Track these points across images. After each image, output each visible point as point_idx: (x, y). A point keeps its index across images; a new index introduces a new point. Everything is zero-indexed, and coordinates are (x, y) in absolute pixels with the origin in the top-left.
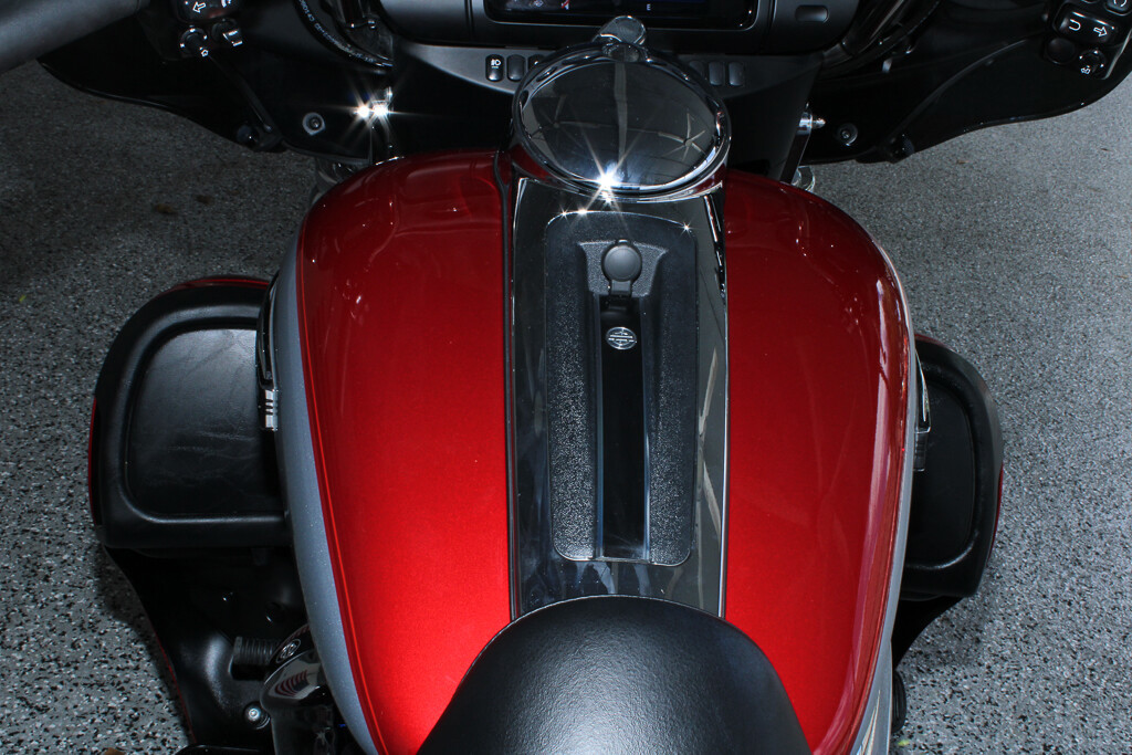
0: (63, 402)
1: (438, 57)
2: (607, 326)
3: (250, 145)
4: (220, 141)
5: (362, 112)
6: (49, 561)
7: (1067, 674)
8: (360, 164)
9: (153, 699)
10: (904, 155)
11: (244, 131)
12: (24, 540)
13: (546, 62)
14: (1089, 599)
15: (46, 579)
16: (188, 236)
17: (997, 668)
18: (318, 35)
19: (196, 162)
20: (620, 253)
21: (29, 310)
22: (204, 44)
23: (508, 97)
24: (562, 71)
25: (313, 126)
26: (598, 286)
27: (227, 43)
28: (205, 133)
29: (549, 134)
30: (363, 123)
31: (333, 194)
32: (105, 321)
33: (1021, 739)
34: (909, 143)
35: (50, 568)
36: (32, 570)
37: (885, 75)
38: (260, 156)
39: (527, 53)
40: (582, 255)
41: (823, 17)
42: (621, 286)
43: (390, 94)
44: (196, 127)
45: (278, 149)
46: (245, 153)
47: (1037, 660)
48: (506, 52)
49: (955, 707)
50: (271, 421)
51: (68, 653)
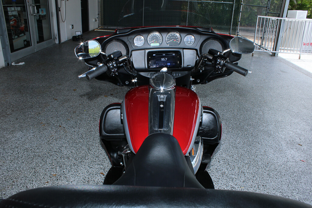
0: (92, 126)
1: (142, 74)
2: (160, 104)
3: (119, 86)
4: (114, 85)
5: (133, 81)
6: (91, 148)
7: (246, 162)
8: (133, 87)
9: (107, 166)
10: (206, 83)
11: (118, 84)
12: (87, 145)
13: (154, 74)
14: (252, 151)
15: (91, 150)
16: (110, 100)
17: (235, 161)
18: (127, 72)
19: (111, 89)
20: (162, 96)
21: (86, 112)
22: (114, 74)
23: (149, 78)
24: (156, 75)
25: (127, 83)
26: (159, 100)
27: (116, 74)
28: (112, 84)
29: (154, 83)
30: (133, 82)
31: (129, 91)
32: (97, 114)
33: (238, 171)
34: (207, 82)
35: (91, 149)
36: (89, 149)
37: (201, 73)
38: (121, 87)
39: (153, 73)
40: (157, 96)
41: (190, 66)
42: (162, 100)
43: (136, 78)
44: (111, 83)
45: (123, 86)
46: (118, 87)
47: (242, 160)
48: (150, 73)
49: (228, 167)
50: (122, 118)
51: (94, 160)
